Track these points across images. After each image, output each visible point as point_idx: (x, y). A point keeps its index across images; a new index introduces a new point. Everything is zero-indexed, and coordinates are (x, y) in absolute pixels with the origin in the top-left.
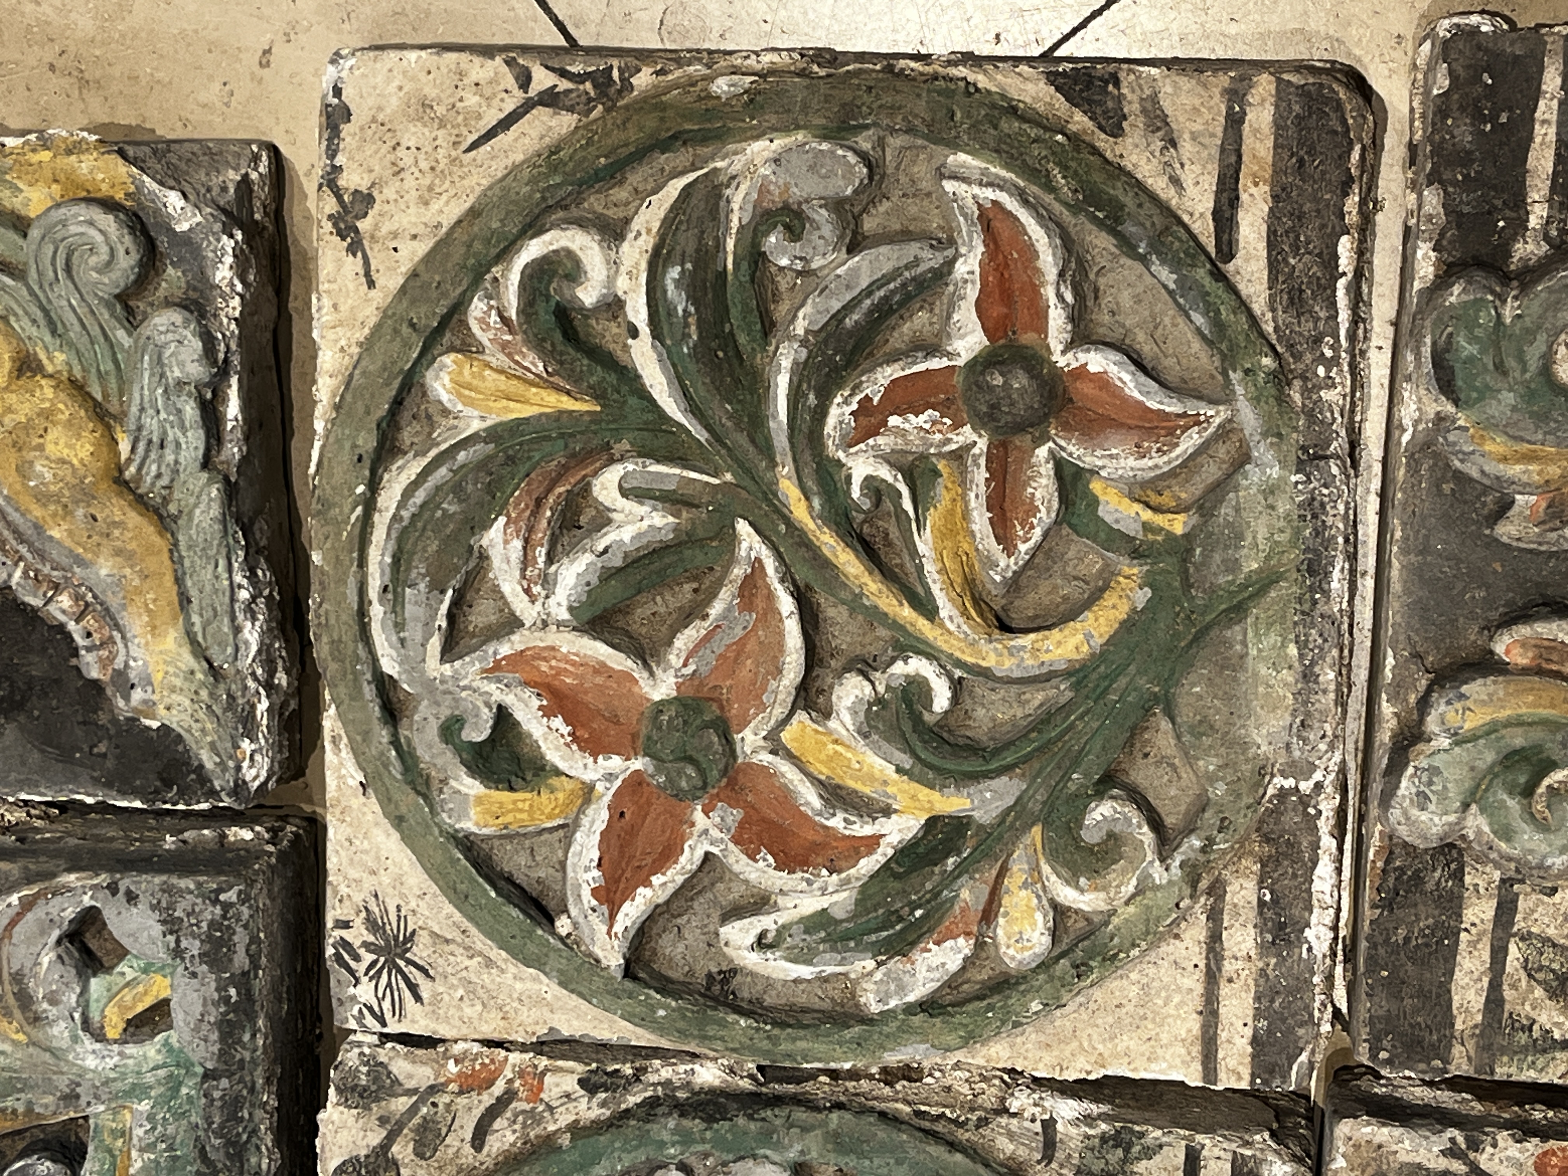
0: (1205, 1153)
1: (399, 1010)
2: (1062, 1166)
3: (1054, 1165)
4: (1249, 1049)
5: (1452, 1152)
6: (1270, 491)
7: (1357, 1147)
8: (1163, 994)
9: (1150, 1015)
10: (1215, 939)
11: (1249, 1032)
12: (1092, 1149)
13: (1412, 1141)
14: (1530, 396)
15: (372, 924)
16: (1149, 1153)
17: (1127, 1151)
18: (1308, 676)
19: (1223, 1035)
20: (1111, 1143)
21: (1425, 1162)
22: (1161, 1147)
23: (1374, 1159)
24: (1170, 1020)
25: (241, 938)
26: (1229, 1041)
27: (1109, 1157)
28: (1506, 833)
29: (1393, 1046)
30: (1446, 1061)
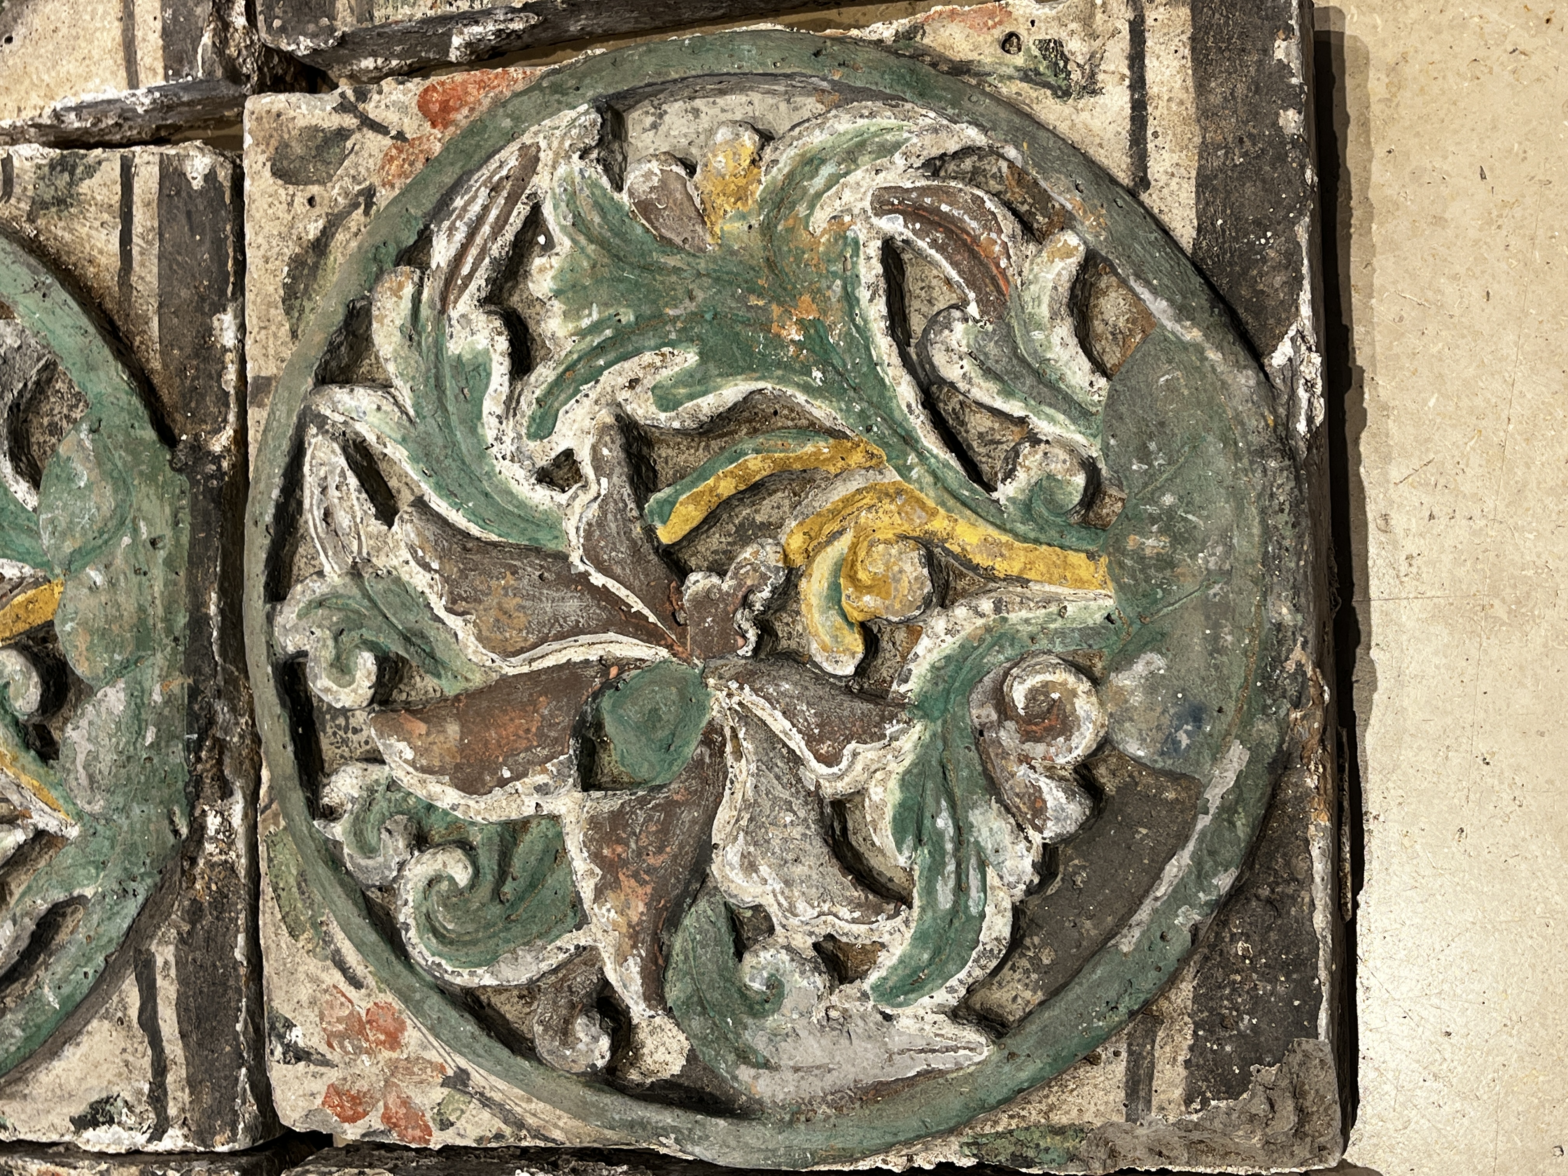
0: (137, 160)
2: (19, 200)
3: (13, 201)
4: (161, 42)
5: (344, 107)
7: (259, 119)
8: (89, 9)
9: (82, 33)
11: (158, 25)
12: (43, 179)
13: (308, 104)
16: (90, 170)
17: (72, 174)
19: (139, 34)
20: (59, 168)
21: (320, 122)
22: (100, 163)
23: (276, 129)
24: (98, 34)
26: (144, 40)
27: (58, 182)
29: (285, 12)
30: (332, 18)
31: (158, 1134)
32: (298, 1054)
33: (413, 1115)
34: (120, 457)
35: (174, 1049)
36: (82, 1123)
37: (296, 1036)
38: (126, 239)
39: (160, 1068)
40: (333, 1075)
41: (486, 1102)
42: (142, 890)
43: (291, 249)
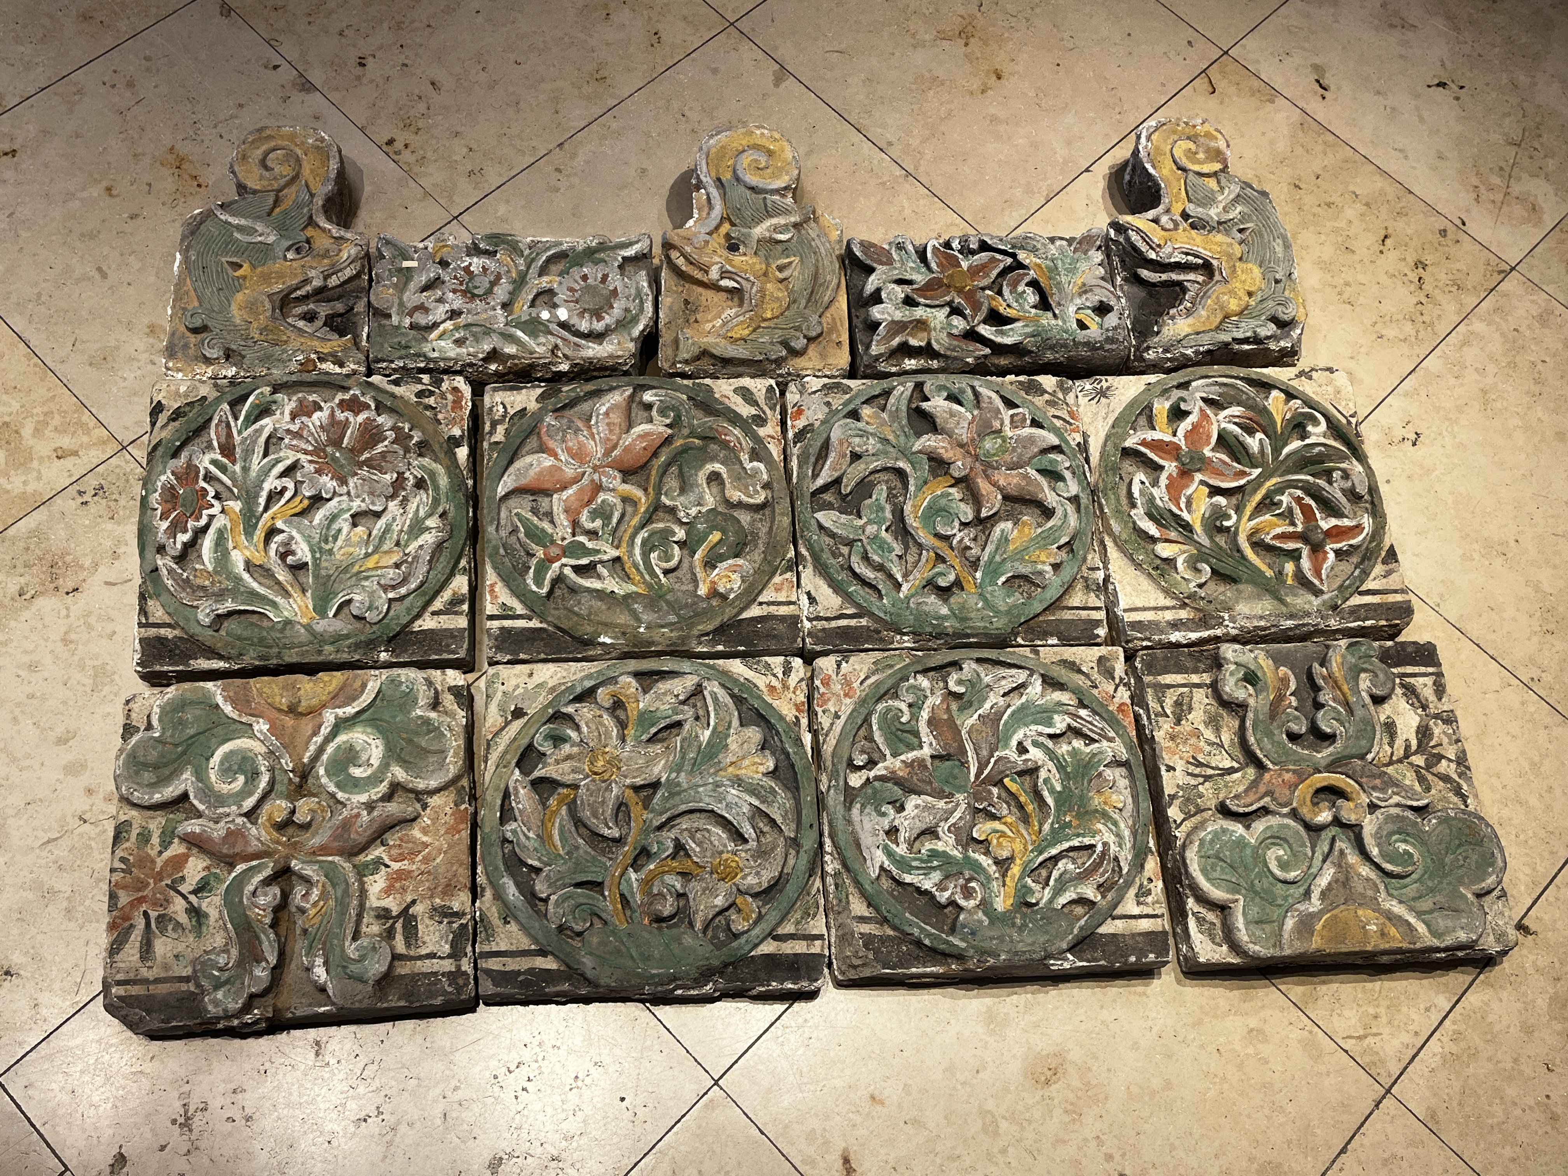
0: (1102, 612)
1: (1085, 396)
4: (1137, 620)
5: (1121, 679)
6: (1310, 602)
7: (1116, 651)
9: (1138, 593)
10: (1167, 608)
11: (1141, 619)
13: (1121, 667)
14: (1356, 666)
15: (1108, 388)
16: (1097, 596)
17: (1096, 590)
18: (1261, 618)
19: (1137, 613)
20: (1097, 585)
21: (1116, 671)
22: (1100, 599)
23: (1113, 657)
24: (1138, 599)
25: (1114, 346)
26: (1135, 615)
27: (1093, 585)
28: (1232, 674)
31: (808, 619)
32: (839, 666)
33: (826, 702)
34: (1015, 612)
35: (834, 624)
36: (809, 594)
37: (844, 664)
38: (1078, 608)
39: (827, 619)
40: (834, 677)
41: (832, 724)
42: (888, 618)
43: (1078, 662)
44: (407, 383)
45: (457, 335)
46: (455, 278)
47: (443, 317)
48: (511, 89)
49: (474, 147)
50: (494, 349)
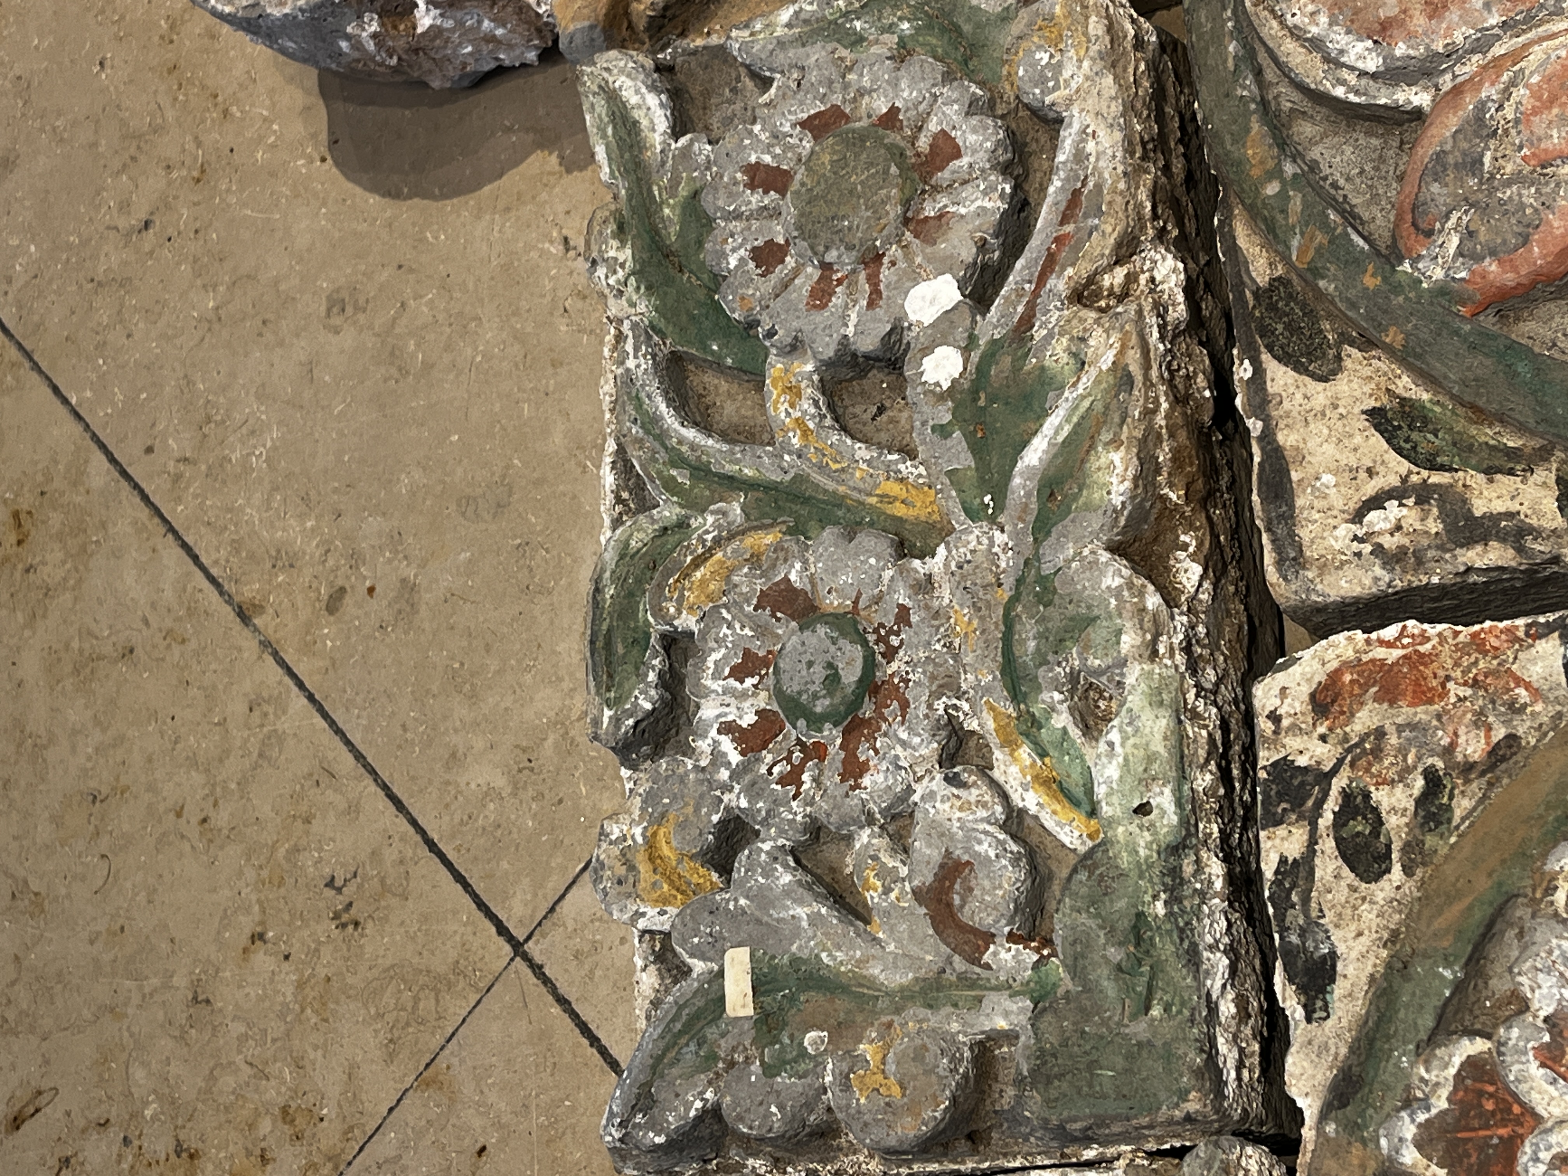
44: (1311, 927)
45: (1062, 720)
46: (792, 778)
47: (978, 792)
48: (44, 832)
49: (247, 924)
50: (1114, 549)
